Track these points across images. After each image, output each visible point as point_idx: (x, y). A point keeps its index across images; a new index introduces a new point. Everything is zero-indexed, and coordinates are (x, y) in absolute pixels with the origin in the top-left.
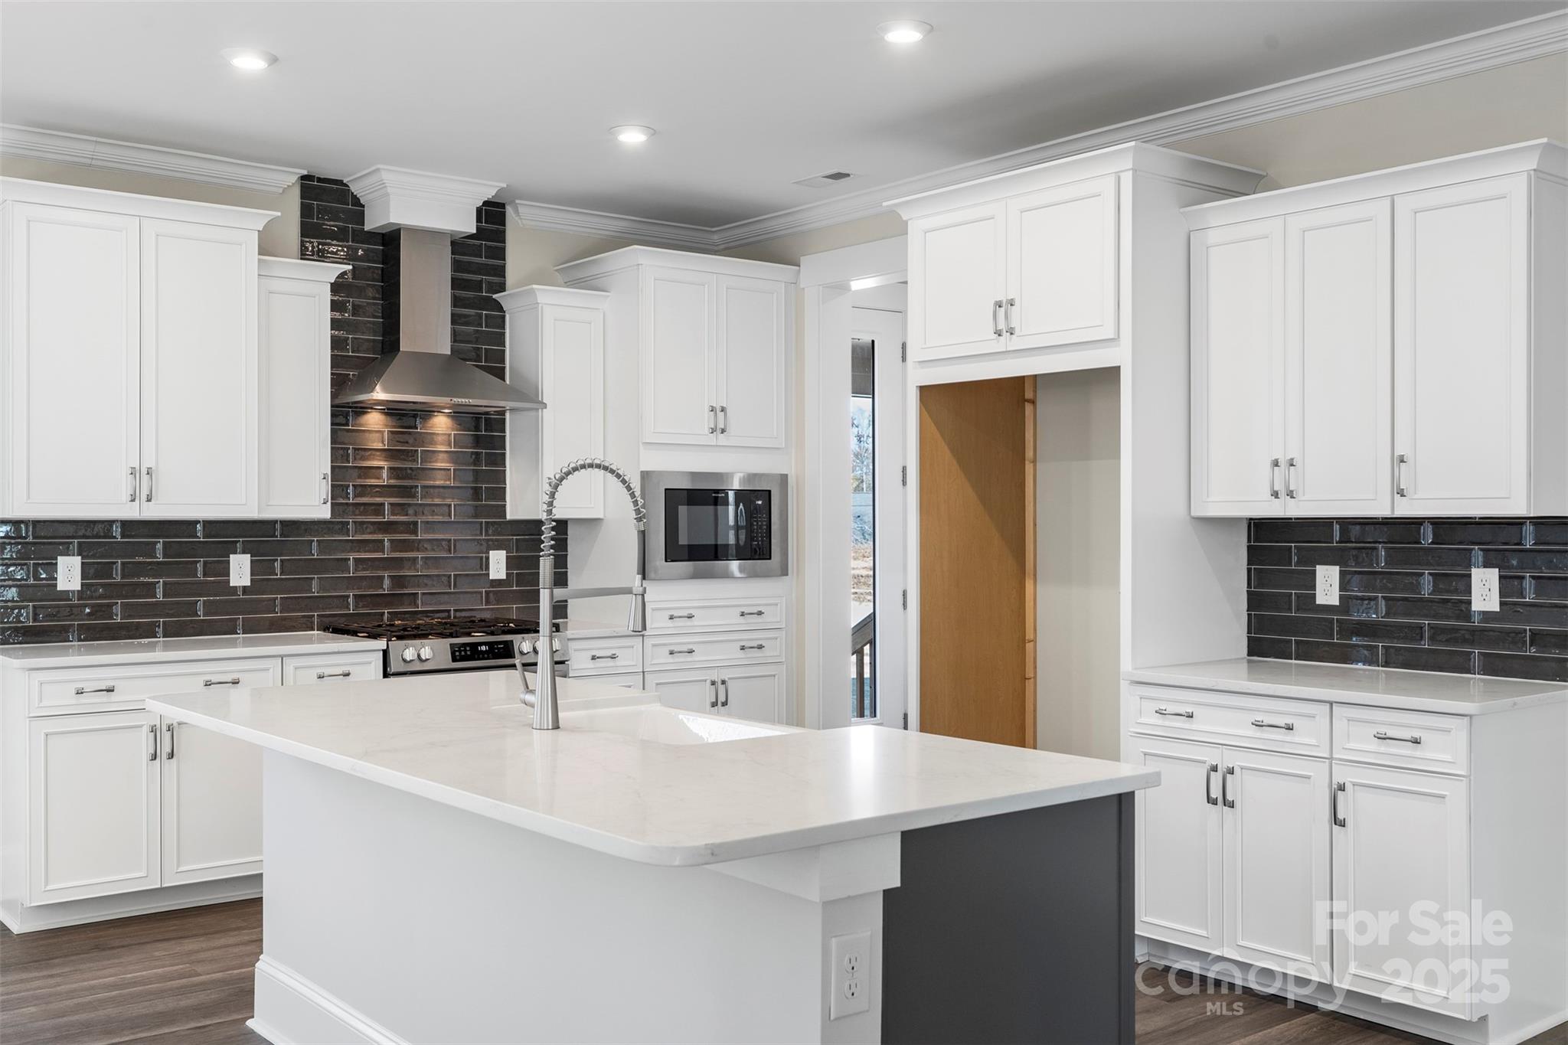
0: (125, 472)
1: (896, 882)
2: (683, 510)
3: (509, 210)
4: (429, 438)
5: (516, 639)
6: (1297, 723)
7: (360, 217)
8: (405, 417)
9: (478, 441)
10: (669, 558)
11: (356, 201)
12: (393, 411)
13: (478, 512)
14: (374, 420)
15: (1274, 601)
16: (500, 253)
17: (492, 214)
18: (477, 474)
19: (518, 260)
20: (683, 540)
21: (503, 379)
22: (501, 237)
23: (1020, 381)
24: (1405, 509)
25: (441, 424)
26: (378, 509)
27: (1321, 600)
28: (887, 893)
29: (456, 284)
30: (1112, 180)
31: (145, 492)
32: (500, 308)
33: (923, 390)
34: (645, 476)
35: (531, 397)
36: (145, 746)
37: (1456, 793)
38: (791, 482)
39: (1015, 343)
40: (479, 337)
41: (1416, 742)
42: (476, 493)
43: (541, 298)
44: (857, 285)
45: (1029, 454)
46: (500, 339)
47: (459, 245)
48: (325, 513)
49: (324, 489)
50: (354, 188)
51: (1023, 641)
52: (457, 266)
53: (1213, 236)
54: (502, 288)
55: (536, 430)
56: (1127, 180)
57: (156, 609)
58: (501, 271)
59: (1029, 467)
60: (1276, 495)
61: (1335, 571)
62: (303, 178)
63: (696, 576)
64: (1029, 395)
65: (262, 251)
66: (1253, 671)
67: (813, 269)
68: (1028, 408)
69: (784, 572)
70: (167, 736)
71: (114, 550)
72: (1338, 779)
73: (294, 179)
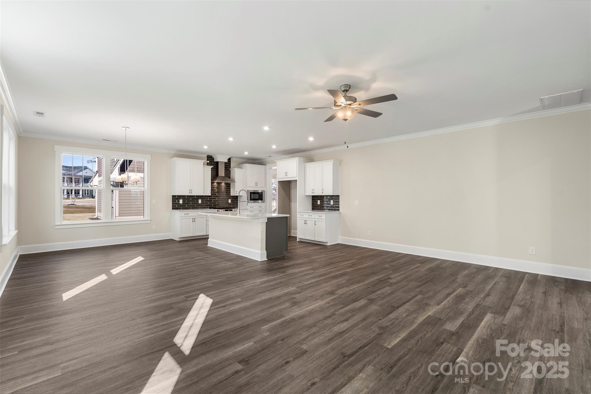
0: (189, 190)
1: (267, 222)
2: (252, 195)
3: (231, 158)
4: (222, 186)
5: (232, 209)
6: (312, 215)
7: (214, 160)
8: (219, 184)
9: (227, 186)
10: (250, 200)
11: (213, 158)
12: (217, 183)
13: (227, 195)
14: (215, 184)
15: (314, 204)
16: (230, 164)
17: (229, 160)
18: (227, 190)
19: (232, 165)
20: (252, 198)
21: (230, 179)
22: (230, 162)
23: (290, 181)
24: (323, 194)
25: (223, 184)
26: (216, 194)
27: (318, 204)
28: (266, 222)
29: (225, 168)
30: (296, 161)
31: (191, 192)
32: (230, 170)
33: (278, 181)
34: (248, 190)
35: (234, 181)
36: (192, 221)
37: (324, 221)
38: (265, 192)
39: (287, 177)
40: (227, 174)
41: (321, 216)
42: (227, 192)
43: (235, 169)
44: (273, 168)
45: (291, 188)
46: (230, 174)
47: (225, 163)
48: (210, 195)
49: (210, 192)
50: (213, 157)
51: (290, 209)
52: (225, 165)
53: (307, 166)
54: (230, 168)
55: (235, 185)
56: (298, 160)
57: (190, 206)
58: (230, 166)
59: (291, 190)
60: (312, 193)
61: (319, 201)
62: (207, 156)
63: (254, 202)
64: (291, 182)
65: (204, 165)
66: (312, 211)
67: (268, 166)
68: (291, 183)
69: (264, 202)
70: (194, 219)
71: (186, 199)
72: (315, 220)
73: (206, 156)
